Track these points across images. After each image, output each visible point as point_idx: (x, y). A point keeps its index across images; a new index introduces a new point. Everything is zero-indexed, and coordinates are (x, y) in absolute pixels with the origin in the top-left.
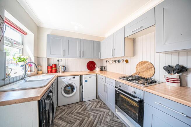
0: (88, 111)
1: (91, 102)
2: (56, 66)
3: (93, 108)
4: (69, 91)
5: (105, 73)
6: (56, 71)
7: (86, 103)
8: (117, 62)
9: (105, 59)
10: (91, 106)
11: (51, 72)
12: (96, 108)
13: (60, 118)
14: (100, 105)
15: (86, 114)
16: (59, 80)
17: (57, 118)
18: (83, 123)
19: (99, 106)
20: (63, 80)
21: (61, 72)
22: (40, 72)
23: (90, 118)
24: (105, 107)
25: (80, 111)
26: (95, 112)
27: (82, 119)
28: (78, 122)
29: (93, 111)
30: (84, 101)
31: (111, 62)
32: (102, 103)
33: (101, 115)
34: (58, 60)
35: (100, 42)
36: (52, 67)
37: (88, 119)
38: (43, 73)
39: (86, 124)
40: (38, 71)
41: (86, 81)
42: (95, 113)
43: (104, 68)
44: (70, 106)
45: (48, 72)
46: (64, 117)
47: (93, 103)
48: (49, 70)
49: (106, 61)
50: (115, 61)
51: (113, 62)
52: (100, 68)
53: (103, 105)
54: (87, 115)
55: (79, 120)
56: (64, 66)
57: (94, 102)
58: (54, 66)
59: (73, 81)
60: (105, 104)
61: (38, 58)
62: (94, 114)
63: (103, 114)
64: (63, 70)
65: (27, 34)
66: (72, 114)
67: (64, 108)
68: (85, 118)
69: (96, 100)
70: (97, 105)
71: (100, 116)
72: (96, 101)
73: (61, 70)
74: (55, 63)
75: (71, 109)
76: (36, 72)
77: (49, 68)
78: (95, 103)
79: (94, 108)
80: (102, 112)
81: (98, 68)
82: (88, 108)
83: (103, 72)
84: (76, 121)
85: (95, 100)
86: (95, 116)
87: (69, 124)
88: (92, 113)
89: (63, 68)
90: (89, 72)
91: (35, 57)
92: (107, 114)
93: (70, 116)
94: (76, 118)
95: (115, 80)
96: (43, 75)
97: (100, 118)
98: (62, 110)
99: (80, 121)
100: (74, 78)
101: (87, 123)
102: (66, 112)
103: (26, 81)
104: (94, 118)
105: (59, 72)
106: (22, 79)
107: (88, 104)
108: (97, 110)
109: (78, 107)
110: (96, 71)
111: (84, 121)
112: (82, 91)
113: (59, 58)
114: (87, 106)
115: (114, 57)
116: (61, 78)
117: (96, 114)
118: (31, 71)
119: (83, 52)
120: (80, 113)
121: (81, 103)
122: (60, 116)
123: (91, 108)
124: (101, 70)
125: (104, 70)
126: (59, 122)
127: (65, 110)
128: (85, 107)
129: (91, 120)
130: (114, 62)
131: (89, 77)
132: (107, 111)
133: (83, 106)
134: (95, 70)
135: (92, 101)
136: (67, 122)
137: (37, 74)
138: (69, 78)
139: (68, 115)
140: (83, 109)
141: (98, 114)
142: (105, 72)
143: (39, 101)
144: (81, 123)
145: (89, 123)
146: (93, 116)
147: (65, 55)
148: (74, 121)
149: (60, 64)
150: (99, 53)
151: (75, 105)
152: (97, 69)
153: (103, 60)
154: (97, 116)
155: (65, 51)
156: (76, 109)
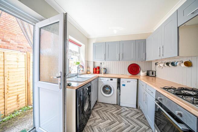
0: (122, 116)
1: (128, 110)
2: (99, 68)
3: (128, 115)
4: (107, 91)
5: (152, 79)
6: (99, 73)
7: (122, 108)
8: (170, 65)
9: (154, 61)
10: (127, 113)
11: (96, 73)
12: (132, 117)
13: (97, 111)
14: (139, 117)
15: (118, 118)
16: (99, 80)
17: (95, 110)
18: (113, 125)
19: (137, 117)
20: (102, 80)
21: (102, 73)
22: (88, 72)
23: (121, 124)
24: (144, 121)
25: (114, 113)
26: (129, 120)
27: (113, 120)
28: (109, 121)
29: (127, 119)
30: (121, 105)
31: (161, 65)
32: (142, 115)
33: (135, 127)
34: (101, 63)
35: (145, 40)
36: (96, 69)
37: (119, 124)
38: (90, 73)
39: (115, 127)
40: (87, 71)
41: (124, 85)
42: (129, 122)
43: (151, 72)
44: (107, 105)
45: (94, 73)
46: (100, 112)
47: (130, 111)
48: (95, 71)
49: (156, 64)
50: (168, 64)
51: (164, 65)
52: (146, 72)
53: (143, 118)
54: (119, 120)
55: (110, 120)
56: (105, 69)
57: (132, 110)
58: (97, 68)
59: (110, 82)
60: (146, 119)
61: (87, 62)
62: (127, 122)
63: (138, 127)
64: (104, 72)
65: (81, 46)
66: (106, 112)
67: (102, 105)
68: (116, 122)
69: (136, 109)
70: (135, 115)
71: (133, 128)
72: (135, 111)
73: (102, 72)
74: (99, 66)
75: (107, 108)
76: (86, 72)
77: (94, 69)
78: (133, 113)
79: (130, 117)
80: (138, 125)
81: (143, 72)
82: (123, 114)
83: (151, 78)
84: (107, 120)
85: (134, 109)
86: (127, 125)
87: (101, 119)
88: (126, 121)
89: (104, 70)
90: (130, 76)
91: (85, 61)
92: (143, 131)
93: (104, 113)
94: (108, 118)
95: (157, 91)
96: (90, 74)
97: (133, 129)
98: (100, 106)
99: (110, 122)
100: (112, 80)
101: (117, 126)
102: (102, 109)
103: (78, 77)
104: (126, 126)
105: (101, 73)
106: (76, 75)
107: (124, 110)
108: (132, 120)
109: (113, 108)
110: (140, 75)
111: (114, 123)
112: (120, 95)
113: (102, 62)
114: (123, 111)
115: (162, 58)
116: (101, 78)
117: (129, 124)
118: (83, 71)
119: (123, 54)
120: (113, 114)
121: (118, 106)
122: (97, 109)
123: (126, 115)
124: (148, 75)
125: (151, 75)
126: (95, 114)
127: (102, 107)
128: (120, 111)
129: (121, 126)
130: (166, 65)
131: (127, 82)
132: (144, 126)
133: (118, 109)
134: (138, 75)
135: (131, 109)
136: (100, 117)
137: (87, 73)
138: (107, 79)
139: (103, 112)
140: (117, 113)
141: (132, 124)
142: (154, 78)
143: (76, 90)
144: (111, 123)
145: (119, 128)
146: (126, 124)
147: (105, 59)
148: (106, 119)
149: (103, 66)
150: (143, 53)
151: (111, 106)
152: (142, 74)
153: (151, 62)
154: (130, 126)
155: (105, 55)
156: (111, 110)
